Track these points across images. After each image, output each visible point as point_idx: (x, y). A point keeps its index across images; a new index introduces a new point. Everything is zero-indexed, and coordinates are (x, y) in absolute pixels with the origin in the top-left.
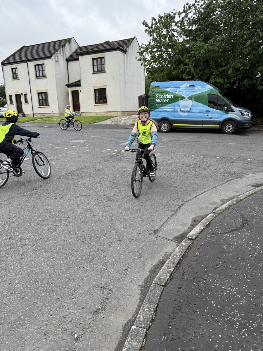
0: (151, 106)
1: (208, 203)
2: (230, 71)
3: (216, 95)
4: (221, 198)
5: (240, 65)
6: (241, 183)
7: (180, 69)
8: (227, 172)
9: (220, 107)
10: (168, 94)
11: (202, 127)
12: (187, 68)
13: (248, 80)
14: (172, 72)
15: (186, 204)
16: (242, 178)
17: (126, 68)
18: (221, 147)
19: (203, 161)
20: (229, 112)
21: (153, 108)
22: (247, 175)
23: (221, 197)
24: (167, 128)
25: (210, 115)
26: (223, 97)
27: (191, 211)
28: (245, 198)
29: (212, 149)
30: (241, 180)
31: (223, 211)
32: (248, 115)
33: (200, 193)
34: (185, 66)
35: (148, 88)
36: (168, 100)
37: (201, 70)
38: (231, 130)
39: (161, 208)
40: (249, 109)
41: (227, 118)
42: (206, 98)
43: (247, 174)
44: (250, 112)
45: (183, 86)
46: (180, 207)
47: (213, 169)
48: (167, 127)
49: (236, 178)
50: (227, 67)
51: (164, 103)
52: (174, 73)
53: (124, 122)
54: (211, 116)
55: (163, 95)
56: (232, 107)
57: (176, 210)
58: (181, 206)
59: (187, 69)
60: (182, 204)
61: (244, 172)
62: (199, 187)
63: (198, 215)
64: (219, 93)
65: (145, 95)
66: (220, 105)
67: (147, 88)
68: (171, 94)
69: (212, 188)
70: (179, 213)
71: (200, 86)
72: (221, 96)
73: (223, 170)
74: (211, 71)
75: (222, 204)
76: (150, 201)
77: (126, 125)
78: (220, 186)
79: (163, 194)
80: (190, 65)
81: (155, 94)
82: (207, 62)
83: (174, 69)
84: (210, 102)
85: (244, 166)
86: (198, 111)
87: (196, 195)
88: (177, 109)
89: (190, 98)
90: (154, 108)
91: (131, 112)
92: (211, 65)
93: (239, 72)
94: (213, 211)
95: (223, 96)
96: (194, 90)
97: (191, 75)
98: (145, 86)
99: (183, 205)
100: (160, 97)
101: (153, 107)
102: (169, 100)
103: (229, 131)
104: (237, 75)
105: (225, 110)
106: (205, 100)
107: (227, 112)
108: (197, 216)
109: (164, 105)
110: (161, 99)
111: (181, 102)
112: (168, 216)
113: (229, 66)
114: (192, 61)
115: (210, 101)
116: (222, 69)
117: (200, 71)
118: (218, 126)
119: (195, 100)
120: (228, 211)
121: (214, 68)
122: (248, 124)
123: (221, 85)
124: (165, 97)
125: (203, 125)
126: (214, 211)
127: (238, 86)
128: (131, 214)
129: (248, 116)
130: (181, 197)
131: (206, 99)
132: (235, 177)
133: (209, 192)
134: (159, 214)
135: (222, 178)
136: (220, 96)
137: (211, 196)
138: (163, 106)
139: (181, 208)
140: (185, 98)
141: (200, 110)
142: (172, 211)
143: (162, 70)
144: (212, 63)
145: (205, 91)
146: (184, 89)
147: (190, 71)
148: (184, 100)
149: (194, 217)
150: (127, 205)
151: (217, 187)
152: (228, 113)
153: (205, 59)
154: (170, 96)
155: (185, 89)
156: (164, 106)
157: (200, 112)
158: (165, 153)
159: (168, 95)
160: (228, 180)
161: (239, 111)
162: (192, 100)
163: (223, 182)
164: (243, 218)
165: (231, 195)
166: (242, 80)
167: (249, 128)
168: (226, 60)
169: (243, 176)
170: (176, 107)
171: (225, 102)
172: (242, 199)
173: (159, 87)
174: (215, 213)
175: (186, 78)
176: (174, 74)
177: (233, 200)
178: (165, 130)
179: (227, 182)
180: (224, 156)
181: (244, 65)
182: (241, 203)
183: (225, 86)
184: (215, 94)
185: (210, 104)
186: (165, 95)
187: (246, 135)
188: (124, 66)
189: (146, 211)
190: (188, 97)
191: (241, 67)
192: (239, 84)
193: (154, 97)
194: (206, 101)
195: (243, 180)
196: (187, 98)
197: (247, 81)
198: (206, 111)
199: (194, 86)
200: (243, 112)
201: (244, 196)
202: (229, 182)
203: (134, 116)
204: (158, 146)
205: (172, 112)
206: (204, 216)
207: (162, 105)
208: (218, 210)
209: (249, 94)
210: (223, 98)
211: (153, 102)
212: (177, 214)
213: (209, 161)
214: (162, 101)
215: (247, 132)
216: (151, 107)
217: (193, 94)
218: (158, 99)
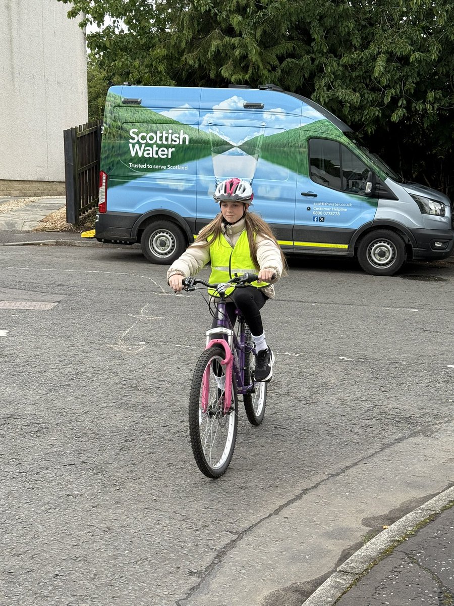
0: (110, 169)
1: (322, 535)
2: (380, 66)
3: (336, 141)
4: (362, 511)
5: (409, 47)
6: (428, 453)
7: (210, 46)
8: (381, 413)
9: (351, 182)
10: (170, 131)
11: (294, 247)
12: (234, 44)
13: (439, 94)
14: (181, 54)
15: (242, 544)
16: (432, 433)
17: (15, 25)
18: (359, 322)
19: (301, 374)
20: (380, 201)
21: (118, 176)
22: (449, 422)
23: (363, 506)
24: (172, 250)
25: (318, 209)
26: (359, 148)
27: (260, 570)
28: (444, 509)
29: (330, 327)
30: (430, 440)
31: (374, 562)
32: (443, 210)
33: (291, 496)
34: (227, 39)
35: (99, 100)
36: (170, 150)
37: (283, 55)
38: (390, 261)
39: (152, 565)
40: (443, 192)
41: (375, 221)
42: (302, 150)
43: (446, 419)
44: (447, 203)
45: (224, 105)
46: (221, 555)
47: (333, 400)
48: (170, 243)
49: (410, 436)
50: (367, 52)
51: (159, 161)
52: (190, 59)
53: (8, 220)
54: (320, 214)
55: (156, 133)
56: (389, 182)
57: (207, 568)
58: (224, 553)
59: (234, 47)
60: (227, 541)
61: (435, 412)
62: (288, 473)
63: (288, 584)
64: (345, 134)
65: (89, 125)
66: (348, 175)
67: (95, 99)
68: (182, 132)
69: (332, 475)
70: (217, 582)
71: (279, 110)
72: (352, 146)
73: (368, 405)
74: (317, 62)
75: (370, 536)
76: (107, 537)
77: (14, 232)
78: (361, 465)
79: (158, 506)
80: (247, 38)
81: (125, 125)
82: (302, 31)
83: (191, 45)
84: (314, 162)
85: (437, 389)
86: (276, 193)
87: (279, 503)
88: (203, 183)
89: (249, 148)
90: (122, 175)
91: (37, 185)
92: (314, 39)
93: (407, 69)
94: (338, 565)
95: (359, 145)
96: (262, 120)
97: (250, 71)
98: (89, 93)
99: (232, 544)
100: (144, 138)
101: (121, 172)
102: (177, 151)
103: (383, 265)
104: (400, 79)
105: (366, 195)
106: (299, 157)
107: (374, 200)
108: (285, 589)
109: (157, 167)
110: (147, 145)
111: (218, 161)
112: (177, 597)
113: (373, 48)
114: (251, 24)
115: (317, 159)
116: (352, 58)
117: (281, 59)
118: (346, 246)
119: (266, 154)
120: (390, 562)
121: (325, 51)
122: (444, 243)
123: (353, 109)
124: (161, 140)
125: (297, 244)
126: (343, 565)
127: (404, 115)
128: (31, 599)
129: (443, 215)
130: (225, 512)
131: (300, 153)
132: (407, 433)
133: (321, 490)
134: (141, 589)
135: (367, 436)
136: (347, 147)
137: (328, 504)
138: (153, 170)
139: (225, 559)
140: (232, 147)
141: (283, 189)
142: (191, 573)
143: (145, 44)
144: (317, 34)
145: (299, 126)
146: (225, 117)
147: (244, 57)
148: (227, 152)
149: (273, 594)
150: (14, 561)
151: (350, 471)
152: (376, 205)
153: (293, 19)
154: (179, 138)
155: (230, 118)
156: (160, 170)
157: (285, 196)
158: (165, 343)
159: (172, 134)
160: (386, 441)
161: (413, 197)
162: (256, 155)
163: (370, 452)
164: (440, 587)
165: (398, 499)
166: (419, 94)
167: (446, 255)
168: (364, 27)
169: (433, 428)
170: (203, 178)
171: (367, 165)
172: (436, 515)
173: (139, 103)
174: (345, 572)
175: (233, 78)
176: (191, 62)
177: (404, 518)
178: (166, 254)
179: (382, 449)
180: (369, 353)
181: (422, 47)
182: (432, 531)
183: (366, 112)
184: (331, 137)
185: (314, 170)
186: (161, 133)
187: (440, 280)
188: (9, 16)
189: (93, 579)
190: (240, 144)
191: (414, 52)
192: (408, 107)
193: (121, 137)
194: (302, 160)
195: (436, 442)
196: (239, 147)
197: (435, 98)
198: (303, 194)
199: (262, 108)
200: (426, 201)
201: (441, 504)
202: (387, 451)
203: (46, 200)
204: (138, 313)
205: (186, 191)
206: (308, 588)
207: (150, 166)
208: (356, 561)
209: (441, 142)
210: (358, 151)
211: (119, 155)
212: (212, 586)
213: (322, 374)
214: (151, 153)
215: (442, 268)
216: (111, 172)
217: (256, 135)
218: (137, 146)
